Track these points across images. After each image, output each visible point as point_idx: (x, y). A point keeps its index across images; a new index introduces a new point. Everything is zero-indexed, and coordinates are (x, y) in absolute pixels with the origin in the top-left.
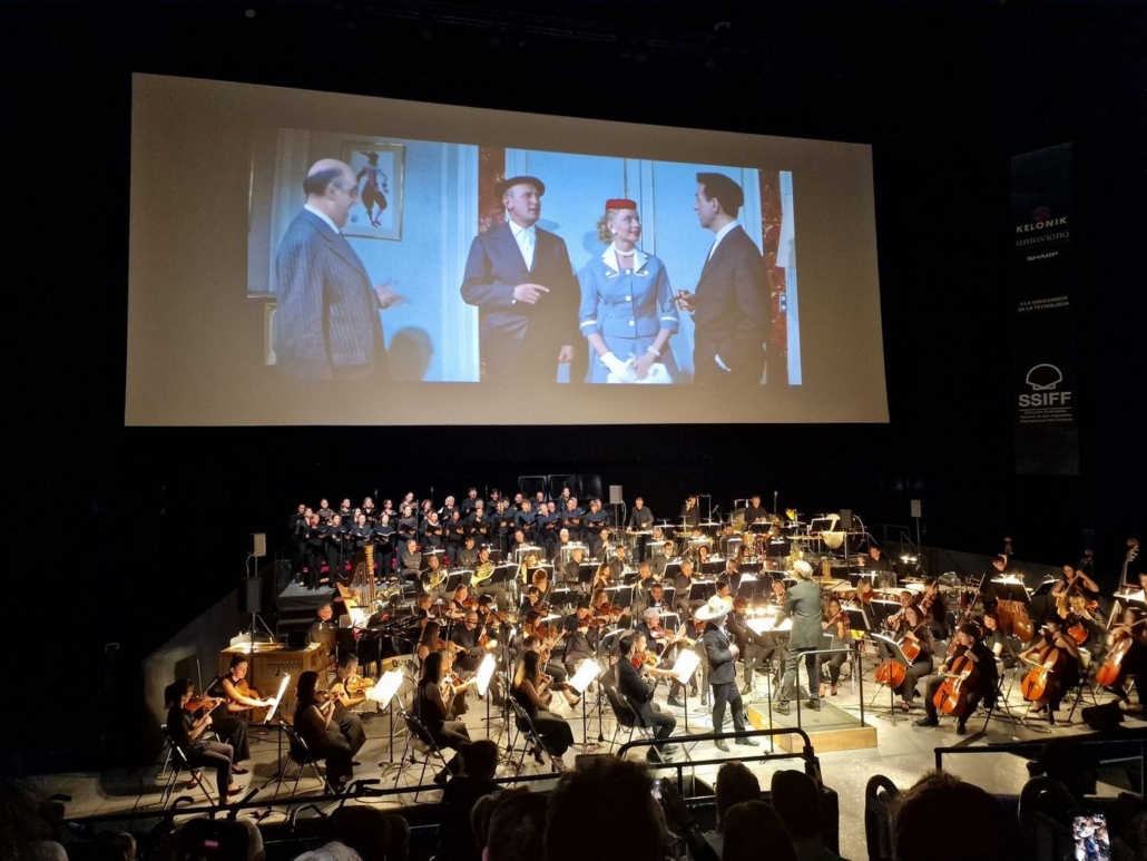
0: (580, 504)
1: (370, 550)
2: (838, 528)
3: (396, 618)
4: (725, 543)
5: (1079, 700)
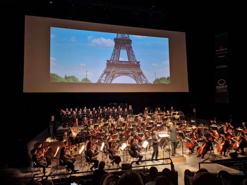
0: (122, 109)
1: (77, 119)
2: (178, 115)
3: (83, 134)
4: (154, 118)
5: (229, 151)
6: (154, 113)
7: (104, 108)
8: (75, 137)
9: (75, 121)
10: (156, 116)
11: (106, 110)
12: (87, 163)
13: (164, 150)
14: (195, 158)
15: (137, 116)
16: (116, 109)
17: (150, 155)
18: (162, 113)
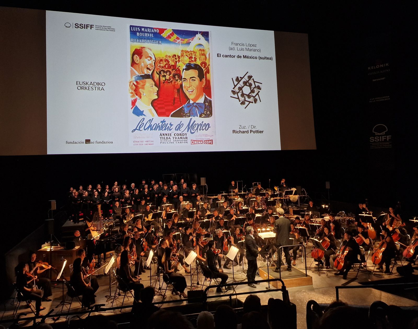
3: (111, 235)
6: (249, 191)
7: (153, 182)
8: (97, 241)
9: (97, 210)
10: (254, 198)
11: (156, 187)
12: (121, 291)
13: (269, 263)
14: (328, 277)
15: (216, 197)
16: (175, 184)
17: (243, 273)
18: (264, 192)
